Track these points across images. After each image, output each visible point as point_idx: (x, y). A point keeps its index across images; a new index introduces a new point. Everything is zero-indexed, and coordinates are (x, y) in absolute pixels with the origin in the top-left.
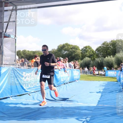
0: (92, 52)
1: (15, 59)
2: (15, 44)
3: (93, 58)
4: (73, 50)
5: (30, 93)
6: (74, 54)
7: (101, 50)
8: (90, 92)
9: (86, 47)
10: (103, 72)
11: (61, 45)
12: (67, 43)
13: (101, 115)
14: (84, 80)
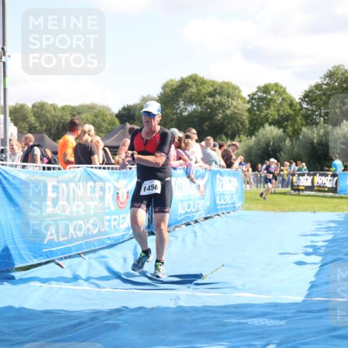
0: (288, 107)
1: (3, 137)
2: (4, 83)
3: (290, 129)
4: (216, 100)
5: (61, 259)
6: (220, 116)
7: (321, 99)
8: (281, 254)
9: (266, 89)
10: (329, 178)
11: (171, 80)
12: (195, 75)
13: (319, 333)
14: (259, 210)
